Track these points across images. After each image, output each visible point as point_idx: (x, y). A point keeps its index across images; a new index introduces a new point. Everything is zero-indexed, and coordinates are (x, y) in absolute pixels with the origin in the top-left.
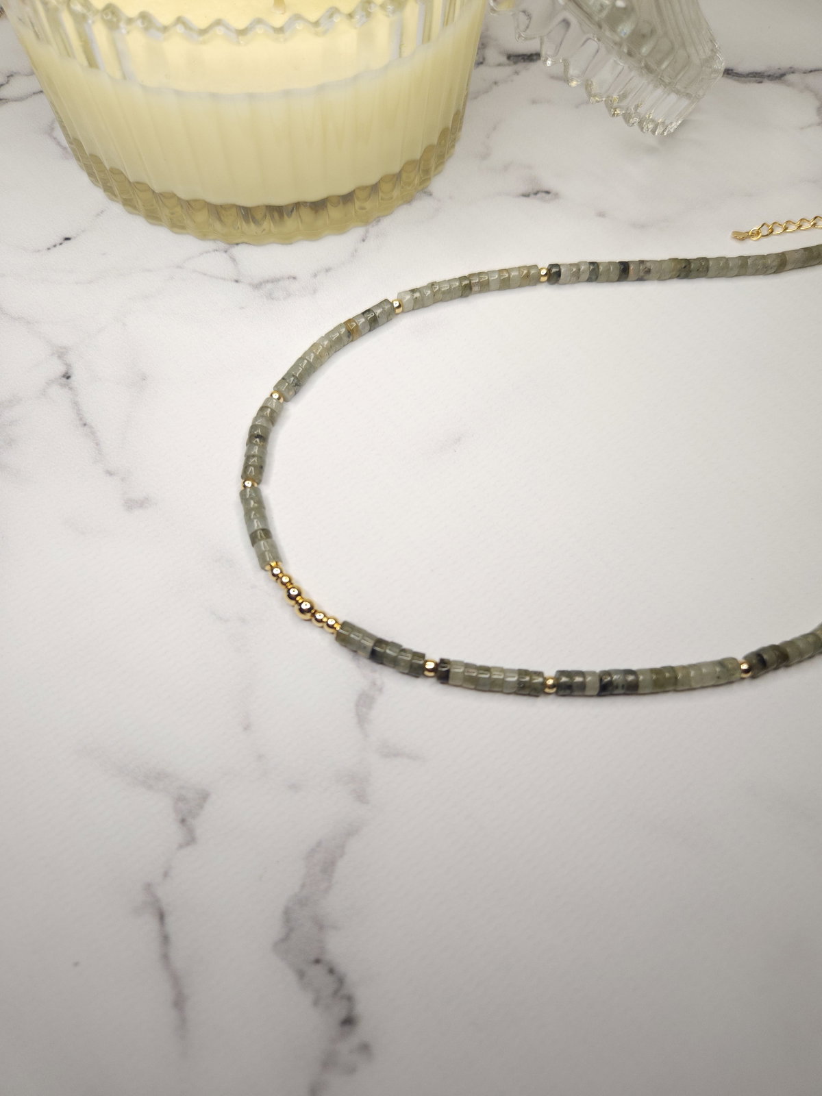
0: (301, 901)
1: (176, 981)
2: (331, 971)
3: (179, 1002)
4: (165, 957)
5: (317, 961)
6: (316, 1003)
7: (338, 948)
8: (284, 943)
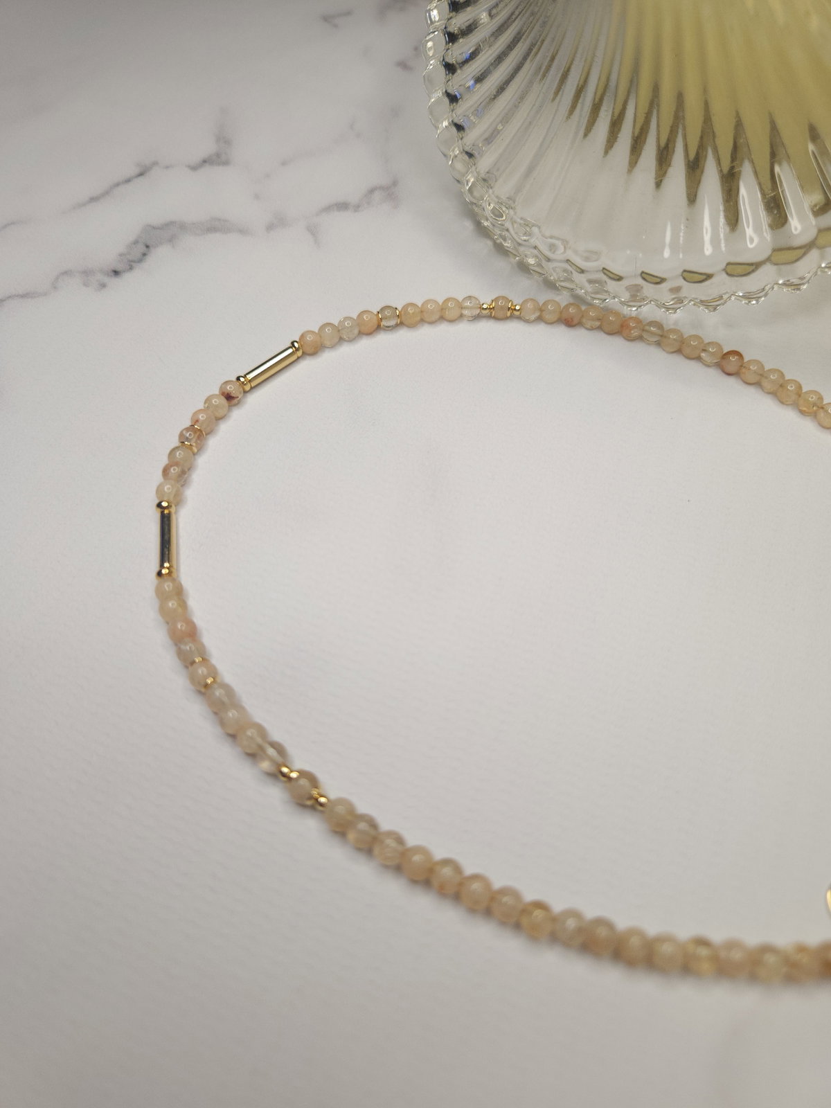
0: (183, 227)
1: (107, 193)
2: (144, 255)
3: (93, 199)
4: (117, 185)
5: (147, 247)
6: (121, 255)
7: (161, 253)
8: (151, 229)
